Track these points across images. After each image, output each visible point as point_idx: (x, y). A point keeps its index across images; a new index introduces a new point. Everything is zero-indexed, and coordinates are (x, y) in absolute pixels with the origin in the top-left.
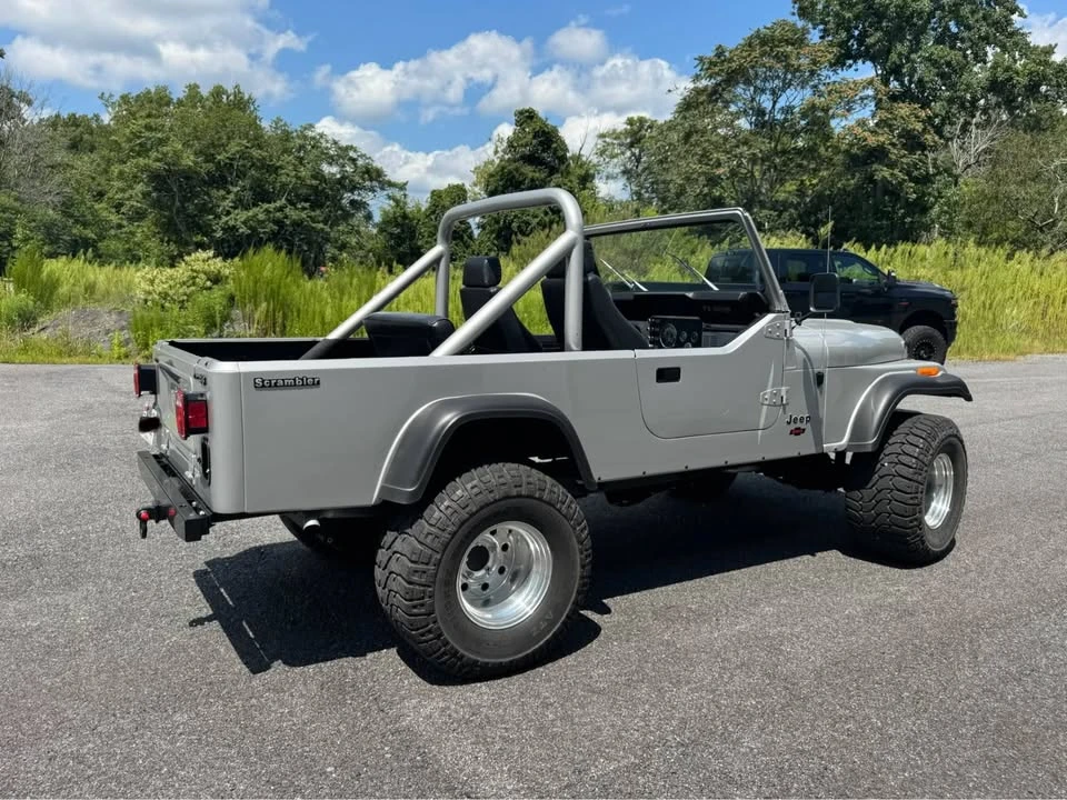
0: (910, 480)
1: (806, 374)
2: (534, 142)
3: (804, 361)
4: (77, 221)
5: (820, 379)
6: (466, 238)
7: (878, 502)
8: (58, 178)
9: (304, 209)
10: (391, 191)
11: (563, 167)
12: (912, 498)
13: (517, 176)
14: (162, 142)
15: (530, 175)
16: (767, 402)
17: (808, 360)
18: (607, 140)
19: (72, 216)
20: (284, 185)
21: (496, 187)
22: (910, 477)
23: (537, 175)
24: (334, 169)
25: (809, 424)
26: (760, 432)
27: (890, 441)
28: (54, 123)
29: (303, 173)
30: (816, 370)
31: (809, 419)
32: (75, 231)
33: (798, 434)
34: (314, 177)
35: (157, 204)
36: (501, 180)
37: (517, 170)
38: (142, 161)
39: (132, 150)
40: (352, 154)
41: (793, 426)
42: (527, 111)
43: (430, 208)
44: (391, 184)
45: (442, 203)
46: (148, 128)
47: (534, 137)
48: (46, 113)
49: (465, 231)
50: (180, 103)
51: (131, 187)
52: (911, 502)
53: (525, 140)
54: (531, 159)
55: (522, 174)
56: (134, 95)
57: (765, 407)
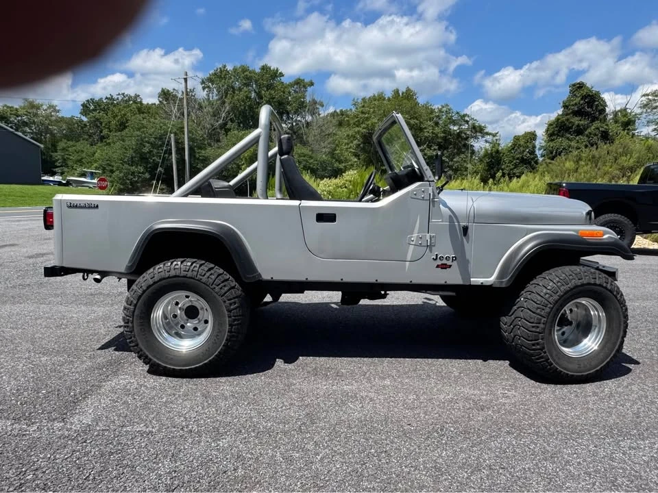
0: (534, 313)
1: (452, 227)
2: (582, 102)
3: (450, 216)
4: (337, 160)
5: (465, 230)
6: (533, 163)
7: (514, 327)
8: (330, 139)
9: (435, 150)
10: (489, 138)
11: (602, 117)
12: (533, 327)
13: (568, 124)
14: (367, 119)
15: (577, 123)
16: (413, 243)
17: (453, 216)
18: (650, 97)
19: (334, 158)
20: (426, 137)
21: (553, 132)
22: (534, 310)
23: (582, 122)
24: (456, 128)
25: (455, 262)
26: (407, 263)
27: (531, 283)
28: (333, 115)
29: (437, 130)
30: (463, 224)
31: (455, 259)
32: (335, 165)
33: (446, 268)
34: (444, 132)
35: (363, 150)
36: (557, 127)
37: (568, 120)
38: (357, 129)
39: (354, 124)
40: (467, 118)
41: (439, 262)
42: (579, 84)
43: (511, 146)
44: (488, 134)
45: (519, 143)
46: (363, 113)
47: (582, 99)
48: (331, 110)
49: (533, 159)
50: (389, 100)
51: (352, 142)
52: (534, 329)
53: (575, 102)
54: (579, 113)
55: (571, 122)
56: (368, 97)
57: (412, 247)
